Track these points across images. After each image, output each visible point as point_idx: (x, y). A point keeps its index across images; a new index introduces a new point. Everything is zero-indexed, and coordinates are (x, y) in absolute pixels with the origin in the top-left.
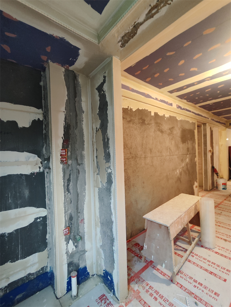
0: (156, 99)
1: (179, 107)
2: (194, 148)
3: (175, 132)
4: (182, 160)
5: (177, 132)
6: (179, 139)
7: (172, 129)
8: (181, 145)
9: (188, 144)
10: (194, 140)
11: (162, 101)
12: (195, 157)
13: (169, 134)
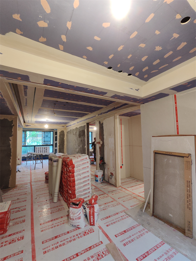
0: (72, 125)
1: (78, 122)
2: (84, 140)
3: (77, 134)
4: (79, 146)
5: (78, 133)
6: (78, 136)
7: (76, 133)
8: (79, 139)
9: (81, 138)
10: (85, 135)
11: (73, 124)
12: (85, 145)
13: (75, 135)
